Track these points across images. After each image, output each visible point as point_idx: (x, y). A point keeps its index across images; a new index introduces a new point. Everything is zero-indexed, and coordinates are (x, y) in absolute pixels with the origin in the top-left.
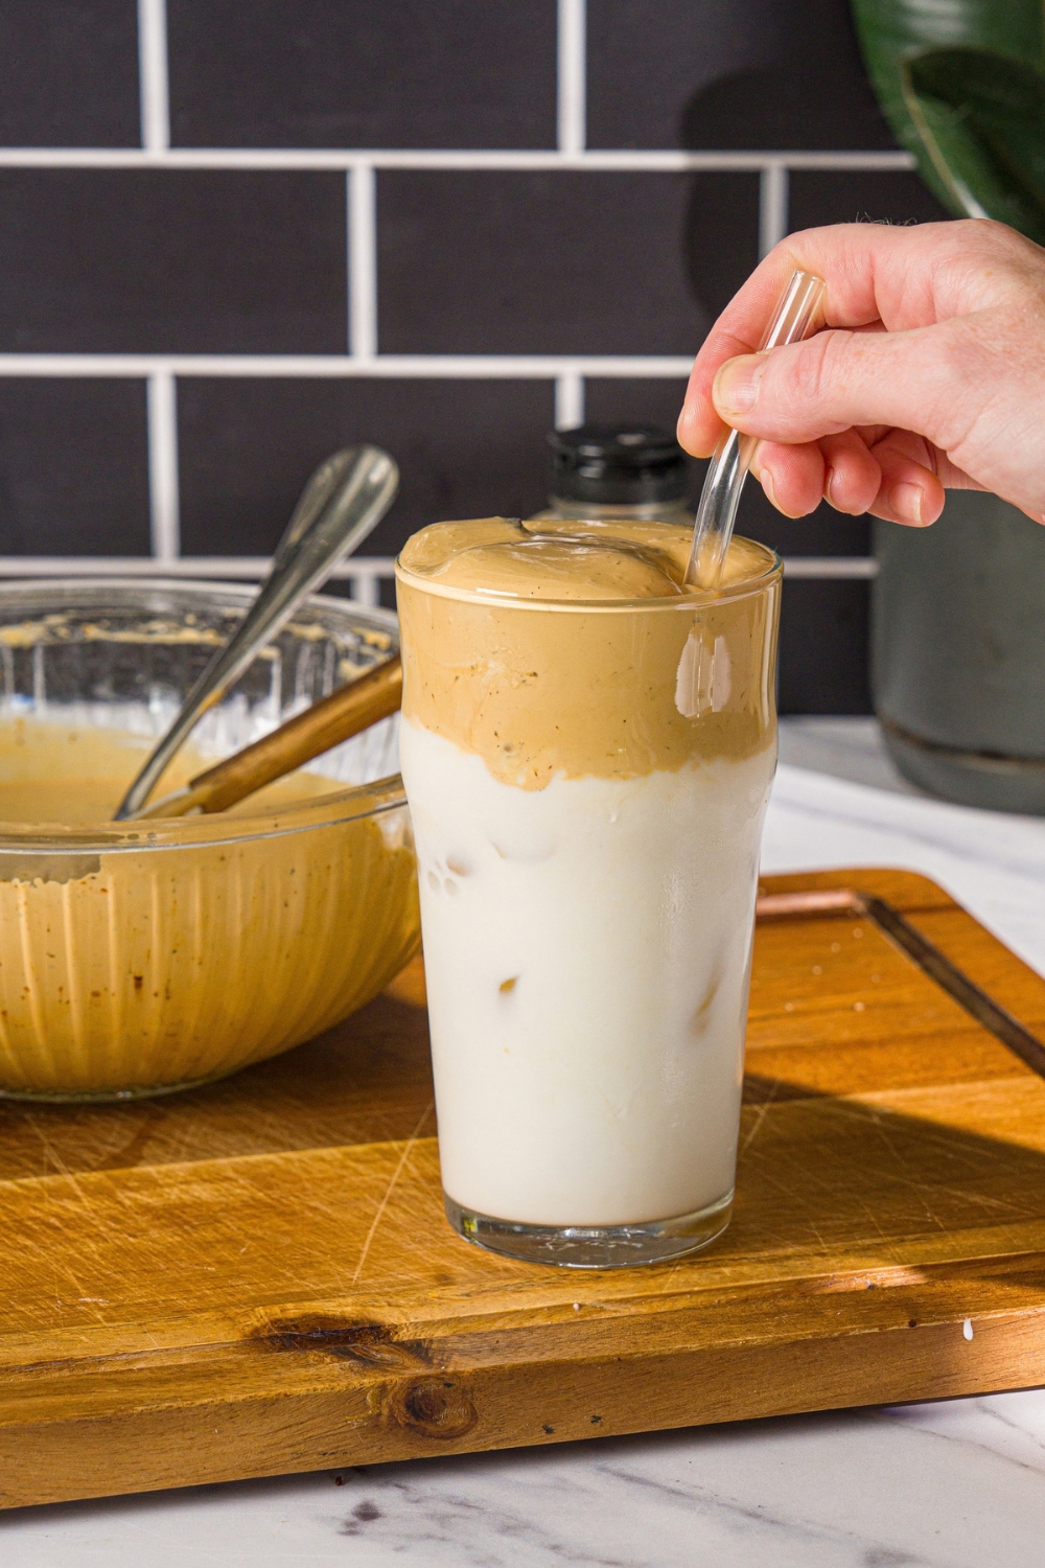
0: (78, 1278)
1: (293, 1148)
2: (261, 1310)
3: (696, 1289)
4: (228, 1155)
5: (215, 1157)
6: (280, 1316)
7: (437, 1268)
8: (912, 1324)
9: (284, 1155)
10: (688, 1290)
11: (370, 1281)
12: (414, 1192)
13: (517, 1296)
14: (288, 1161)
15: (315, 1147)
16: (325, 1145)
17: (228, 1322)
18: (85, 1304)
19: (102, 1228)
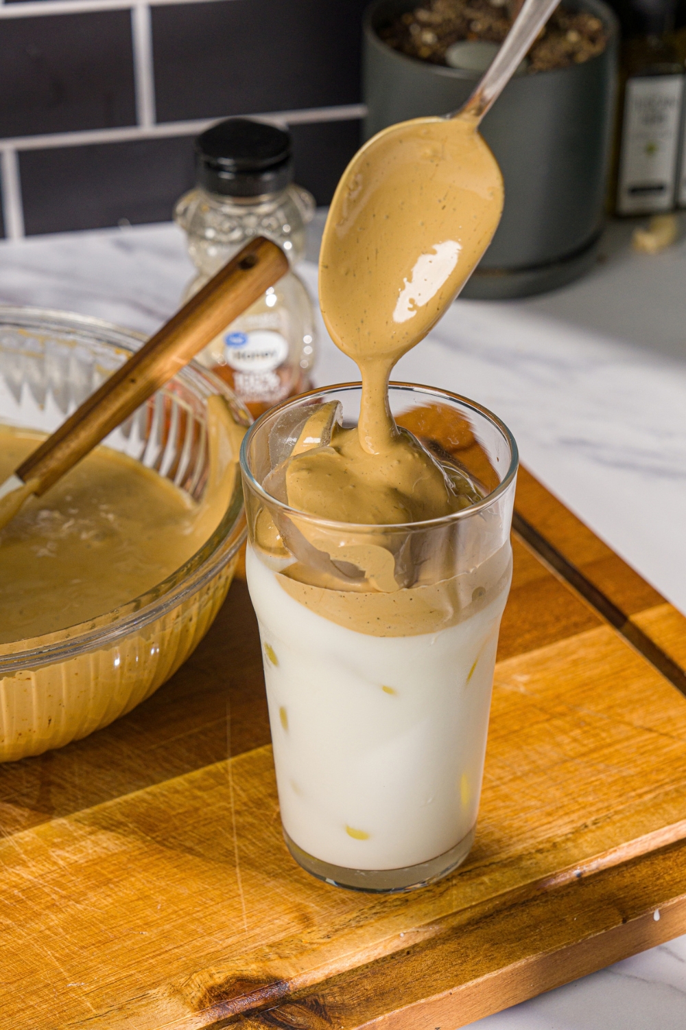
0: (58, 959)
1: (154, 782)
2: (197, 978)
3: (474, 903)
4: (112, 797)
5: (103, 800)
6: (211, 983)
7: (298, 907)
8: (624, 921)
9: (149, 789)
10: (468, 905)
11: (257, 931)
12: (250, 819)
13: (360, 931)
14: (154, 795)
15: (167, 778)
16: (174, 775)
17: (178, 996)
18: (73, 989)
19: (54, 896)
